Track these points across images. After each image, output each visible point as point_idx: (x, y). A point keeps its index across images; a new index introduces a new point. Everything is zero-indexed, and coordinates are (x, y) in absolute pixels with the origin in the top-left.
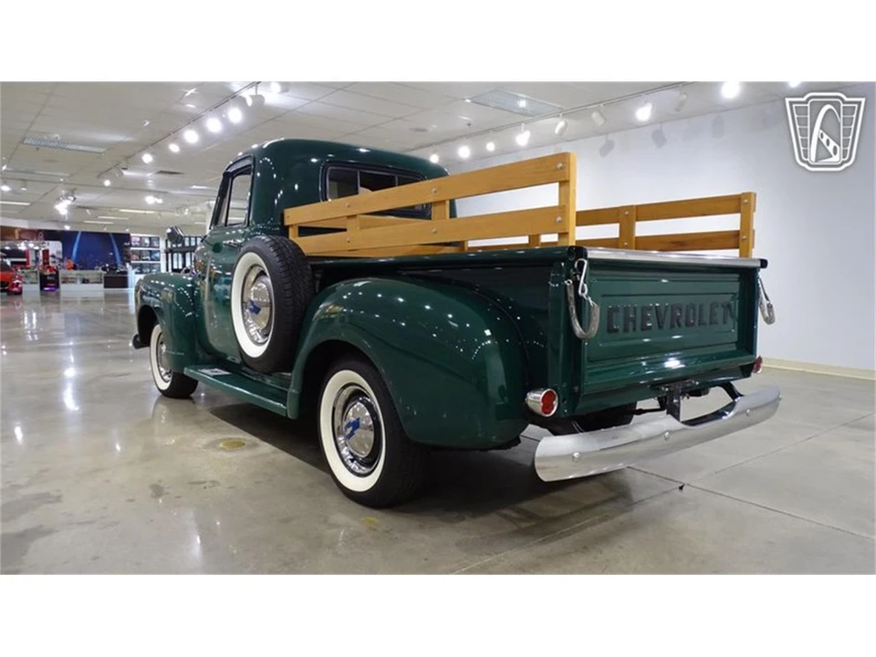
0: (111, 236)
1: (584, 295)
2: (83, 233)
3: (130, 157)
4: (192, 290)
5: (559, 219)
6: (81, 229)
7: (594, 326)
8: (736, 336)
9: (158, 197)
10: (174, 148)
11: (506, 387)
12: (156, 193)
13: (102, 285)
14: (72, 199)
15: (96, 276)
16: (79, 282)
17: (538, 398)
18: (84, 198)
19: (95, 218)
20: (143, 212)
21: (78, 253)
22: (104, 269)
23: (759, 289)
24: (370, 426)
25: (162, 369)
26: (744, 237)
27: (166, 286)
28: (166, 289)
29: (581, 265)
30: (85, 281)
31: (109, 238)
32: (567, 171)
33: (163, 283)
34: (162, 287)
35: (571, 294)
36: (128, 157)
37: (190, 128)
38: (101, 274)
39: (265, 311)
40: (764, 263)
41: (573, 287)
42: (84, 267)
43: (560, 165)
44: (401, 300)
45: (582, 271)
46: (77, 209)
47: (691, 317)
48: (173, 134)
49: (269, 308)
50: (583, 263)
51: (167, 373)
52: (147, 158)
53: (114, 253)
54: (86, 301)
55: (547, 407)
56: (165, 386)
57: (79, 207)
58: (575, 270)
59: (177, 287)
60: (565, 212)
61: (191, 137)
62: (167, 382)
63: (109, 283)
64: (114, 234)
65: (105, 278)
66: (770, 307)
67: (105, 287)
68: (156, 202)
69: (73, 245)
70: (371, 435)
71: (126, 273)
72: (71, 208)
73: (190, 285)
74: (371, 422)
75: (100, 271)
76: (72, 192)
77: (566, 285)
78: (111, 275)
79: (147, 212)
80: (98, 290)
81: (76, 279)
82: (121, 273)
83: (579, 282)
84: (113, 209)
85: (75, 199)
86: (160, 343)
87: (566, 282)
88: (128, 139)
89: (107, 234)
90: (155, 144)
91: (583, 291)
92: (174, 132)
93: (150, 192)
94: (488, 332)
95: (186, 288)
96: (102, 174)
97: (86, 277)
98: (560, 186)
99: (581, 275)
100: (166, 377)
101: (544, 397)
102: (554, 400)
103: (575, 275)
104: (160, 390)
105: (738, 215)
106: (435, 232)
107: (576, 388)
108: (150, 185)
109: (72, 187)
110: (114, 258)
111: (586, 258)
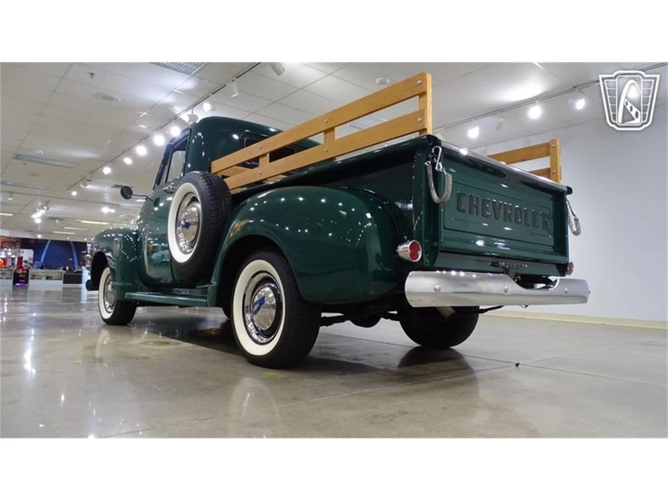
0: (72, 245)
1: (440, 170)
2: (52, 241)
3: (93, 172)
4: (136, 236)
5: (419, 119)
6: (50, 238)
7: (448, 191)
8: (552, 241)
9: (112, 208)
10: (128, 161)
11: (381, 254)
12: (111, 205)
13: (62, 281)
14: (46, 208)
15: (57, 275)
16: (44, 278)
17: (407, 248)
18: (56, 209)
19: (62, 229)
20: (99, 223)
21: (45, 258)
22: (65, 269)
23: (567, 209)
24: (273, 305)
25: (107, 303)
26: (554, 171)
27: (117, 236)
28: (116, 239)
29: (437, 150)
30: (48, 278)
31: (70, 245)
32: (424, 85)
33: (113, 235)
34: (114, 238)
35: (430, 172)
36: (92, 173)
37: (141, 145)
38: (62, 273)
39: (193, 228)
40: (570, 191)
41: (431, 166)
42: (49, 267)
43: (419, 82)
44: (301, 199)
45: (438, 155)
46: (49, 219)
47: (519, 216)
48: (128, 151)
49: (197, 226)
50: (438, 149)
51: (110, 306)
52: (107, 170)
53: (73, 259)
54: (48, 293)
55: (414, 254)
56: (107, 316)
57: (51, 218)
58: (432, 154)
59: (124, 235)
60: (424, 114)
61: (141, 150)
62: (109, 312)
63: (68, 279)
64: (74, 243)
65: (65, 275)
66: (576, 220)
67: (64, 283)
68: (110, 212)
69: (42, 252)
70: (274, 312)
71: (81, 272)
72: (44, 218)
73: (135, 233)
74: (274, 302)
75: (61, 270)
76: (47, 203)
77: (426, 166)
78: (69, 274)
79: (103, 223)
80: (58, 285)
81: (42, 276)
82: (77, 272)
83: (436, 163)
84: (76, 220)
85: (48, 209)
86: (106, 284)
87: (426, 163)
88: (94, 156)
89: (69, 242)
90: (113, 161)
91: (439, 167)
92: (129, 149)
93: (106, 204)
94: (369, 216)
95: (132, 235)
96: (71, 187)
97: (50, 275)
98: (420, 98)
99: (437, 159)
100: (109, 310)
101: (411, 246)
102: (419, 250)
103: (433, 158)
104: (104, 320)
105: (549, 158)
106: (327, 151)
107: (436, 244)
108: (107, 198)
109: (47, 199)
110: (73, 262)
111: (440, 146)
